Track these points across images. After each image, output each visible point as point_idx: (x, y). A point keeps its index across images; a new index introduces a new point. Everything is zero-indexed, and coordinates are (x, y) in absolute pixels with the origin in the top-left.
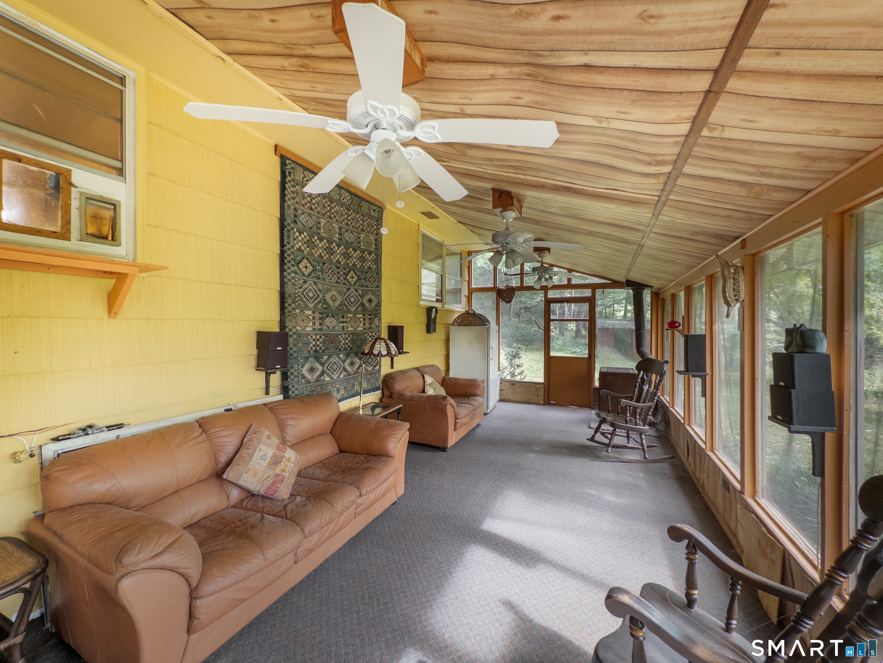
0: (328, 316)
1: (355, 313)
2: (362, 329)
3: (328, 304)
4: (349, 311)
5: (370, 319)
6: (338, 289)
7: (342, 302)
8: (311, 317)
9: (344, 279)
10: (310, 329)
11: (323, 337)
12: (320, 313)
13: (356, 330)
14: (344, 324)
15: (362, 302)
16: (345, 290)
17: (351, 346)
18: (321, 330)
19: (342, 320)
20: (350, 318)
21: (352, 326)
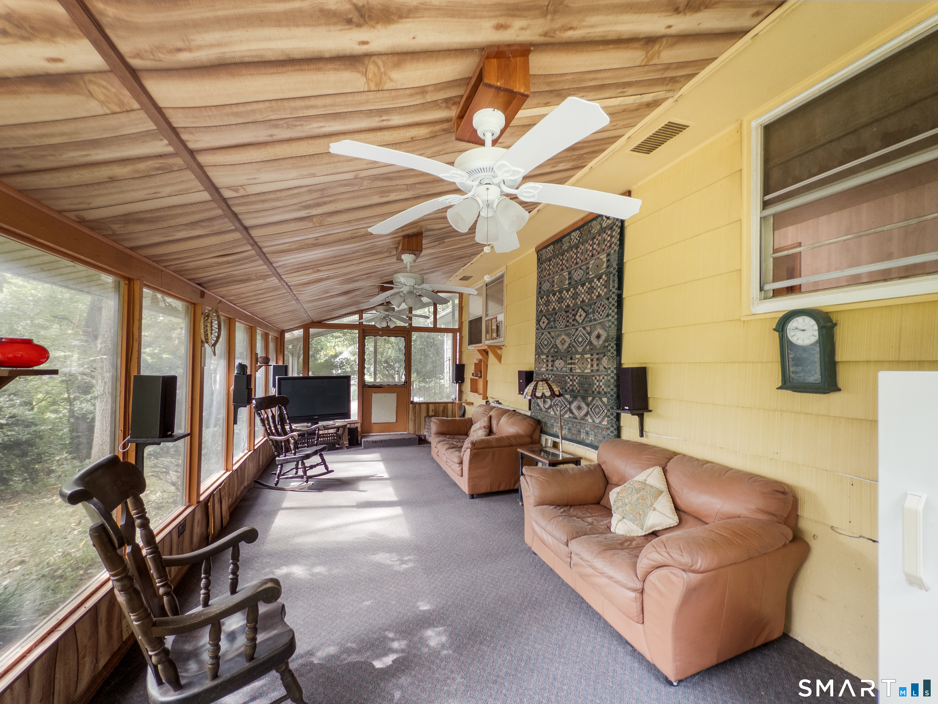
0: (557, 359)
1: (583, 354)
2: (589, 371)
3: (558, 348)
4: (577, 352)
5: (598, 359)
6: (567, 332)
7: (570, 344)
8: (545, 361)
9: (573, 320)
10: (544, 370)
11: (553, 376)
12: (552, 357)
13: (583, 372)
14: (572, 366)
15: (590, 340)
16: (574, 331)
17: (578, 388)
18: (552, 370)
19: (570, 361)
20: (578, 359)
21: (580, 368)
